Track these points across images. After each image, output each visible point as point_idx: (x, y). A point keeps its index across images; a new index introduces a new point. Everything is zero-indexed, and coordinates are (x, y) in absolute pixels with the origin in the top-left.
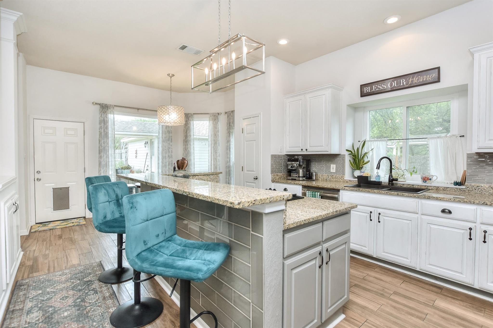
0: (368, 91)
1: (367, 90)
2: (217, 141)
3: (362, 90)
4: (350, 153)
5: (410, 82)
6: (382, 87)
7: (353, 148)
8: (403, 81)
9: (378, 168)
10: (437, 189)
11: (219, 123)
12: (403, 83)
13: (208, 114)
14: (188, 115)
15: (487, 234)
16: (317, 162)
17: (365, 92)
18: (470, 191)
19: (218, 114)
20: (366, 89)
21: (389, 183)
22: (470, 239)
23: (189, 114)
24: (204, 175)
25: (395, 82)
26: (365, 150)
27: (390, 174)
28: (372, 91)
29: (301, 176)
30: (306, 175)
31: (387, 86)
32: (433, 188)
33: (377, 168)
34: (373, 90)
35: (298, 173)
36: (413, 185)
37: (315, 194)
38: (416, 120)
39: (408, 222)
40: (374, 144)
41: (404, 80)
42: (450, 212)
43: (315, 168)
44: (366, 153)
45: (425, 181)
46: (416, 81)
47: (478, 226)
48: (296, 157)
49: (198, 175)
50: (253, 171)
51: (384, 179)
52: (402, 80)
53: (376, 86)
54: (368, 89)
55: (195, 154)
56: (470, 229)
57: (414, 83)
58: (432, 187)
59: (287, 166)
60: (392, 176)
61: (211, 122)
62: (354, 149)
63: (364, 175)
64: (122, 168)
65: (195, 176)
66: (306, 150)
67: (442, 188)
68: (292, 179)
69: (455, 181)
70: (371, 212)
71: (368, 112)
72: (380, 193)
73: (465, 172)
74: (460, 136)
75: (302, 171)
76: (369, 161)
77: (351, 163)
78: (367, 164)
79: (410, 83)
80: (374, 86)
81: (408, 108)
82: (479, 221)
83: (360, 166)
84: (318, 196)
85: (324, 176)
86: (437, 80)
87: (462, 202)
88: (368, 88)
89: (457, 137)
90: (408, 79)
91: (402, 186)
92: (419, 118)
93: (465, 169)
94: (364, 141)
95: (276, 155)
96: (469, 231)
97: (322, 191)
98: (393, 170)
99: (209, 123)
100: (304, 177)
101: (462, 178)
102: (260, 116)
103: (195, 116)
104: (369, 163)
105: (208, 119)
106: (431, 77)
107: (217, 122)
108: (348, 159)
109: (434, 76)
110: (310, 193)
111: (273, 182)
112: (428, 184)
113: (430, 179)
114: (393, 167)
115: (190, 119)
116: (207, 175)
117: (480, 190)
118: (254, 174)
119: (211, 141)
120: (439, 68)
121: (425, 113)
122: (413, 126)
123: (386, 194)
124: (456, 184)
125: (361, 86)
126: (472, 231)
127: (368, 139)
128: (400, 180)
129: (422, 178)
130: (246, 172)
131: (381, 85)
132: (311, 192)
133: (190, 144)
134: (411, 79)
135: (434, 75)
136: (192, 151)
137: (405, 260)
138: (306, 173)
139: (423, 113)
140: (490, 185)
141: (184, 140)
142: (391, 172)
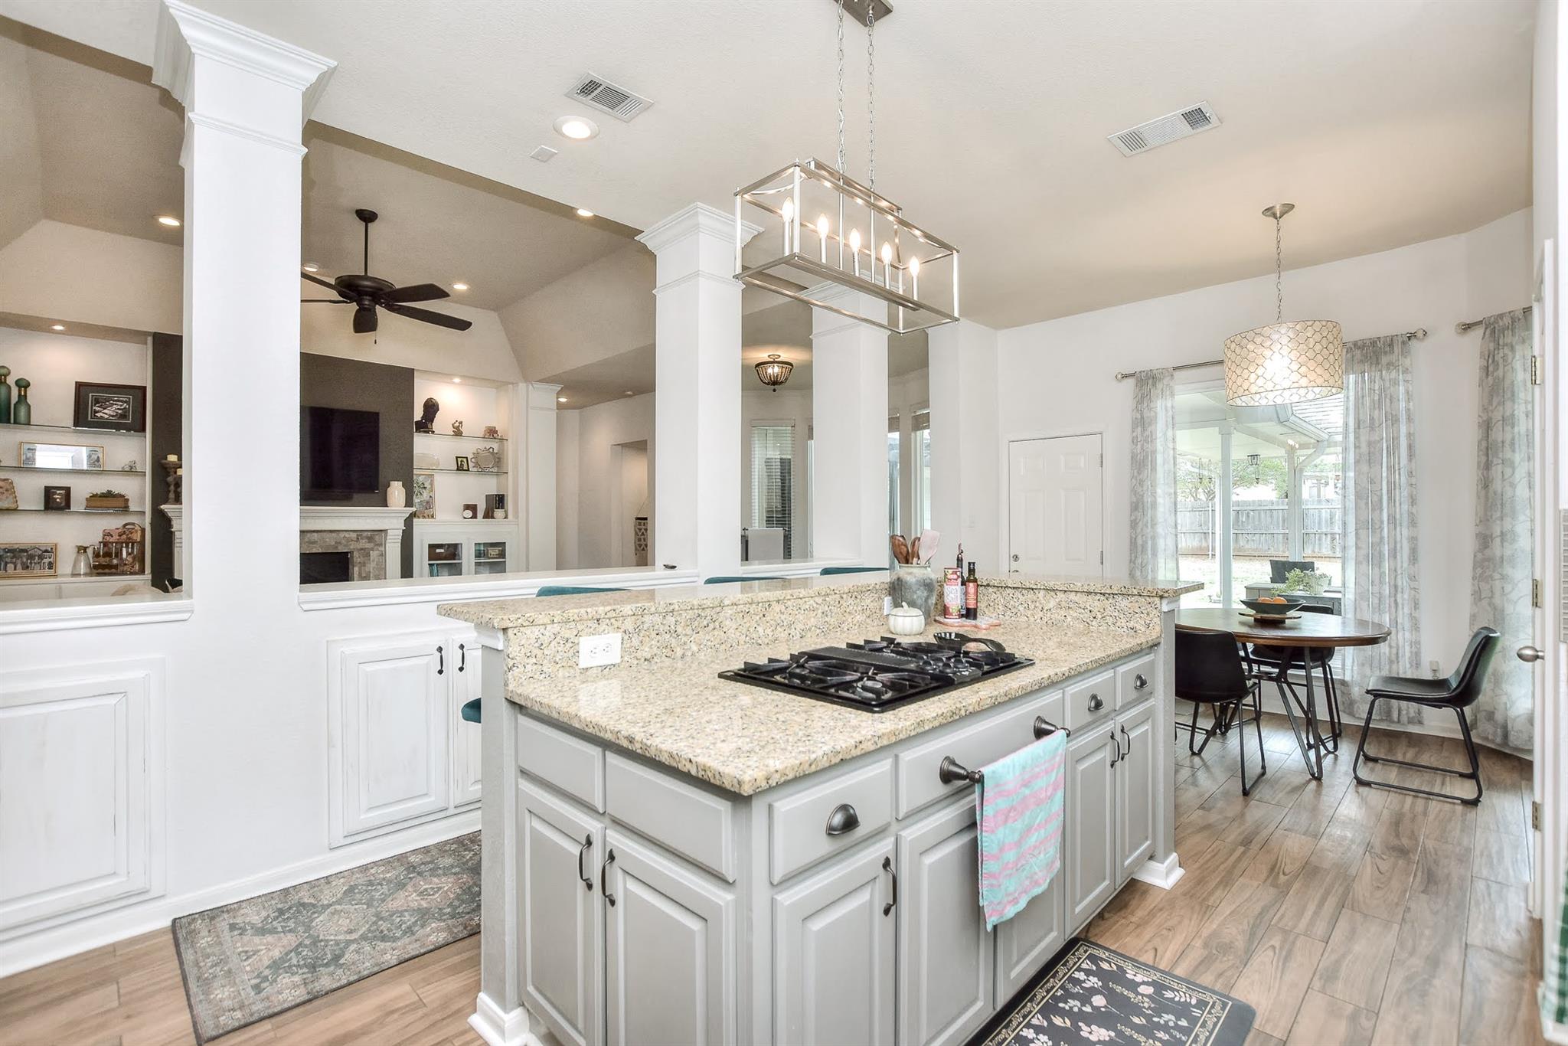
14: (1495, 322)
24: (1089, 593)
115: (1507, 337)
116: (1104, 594)
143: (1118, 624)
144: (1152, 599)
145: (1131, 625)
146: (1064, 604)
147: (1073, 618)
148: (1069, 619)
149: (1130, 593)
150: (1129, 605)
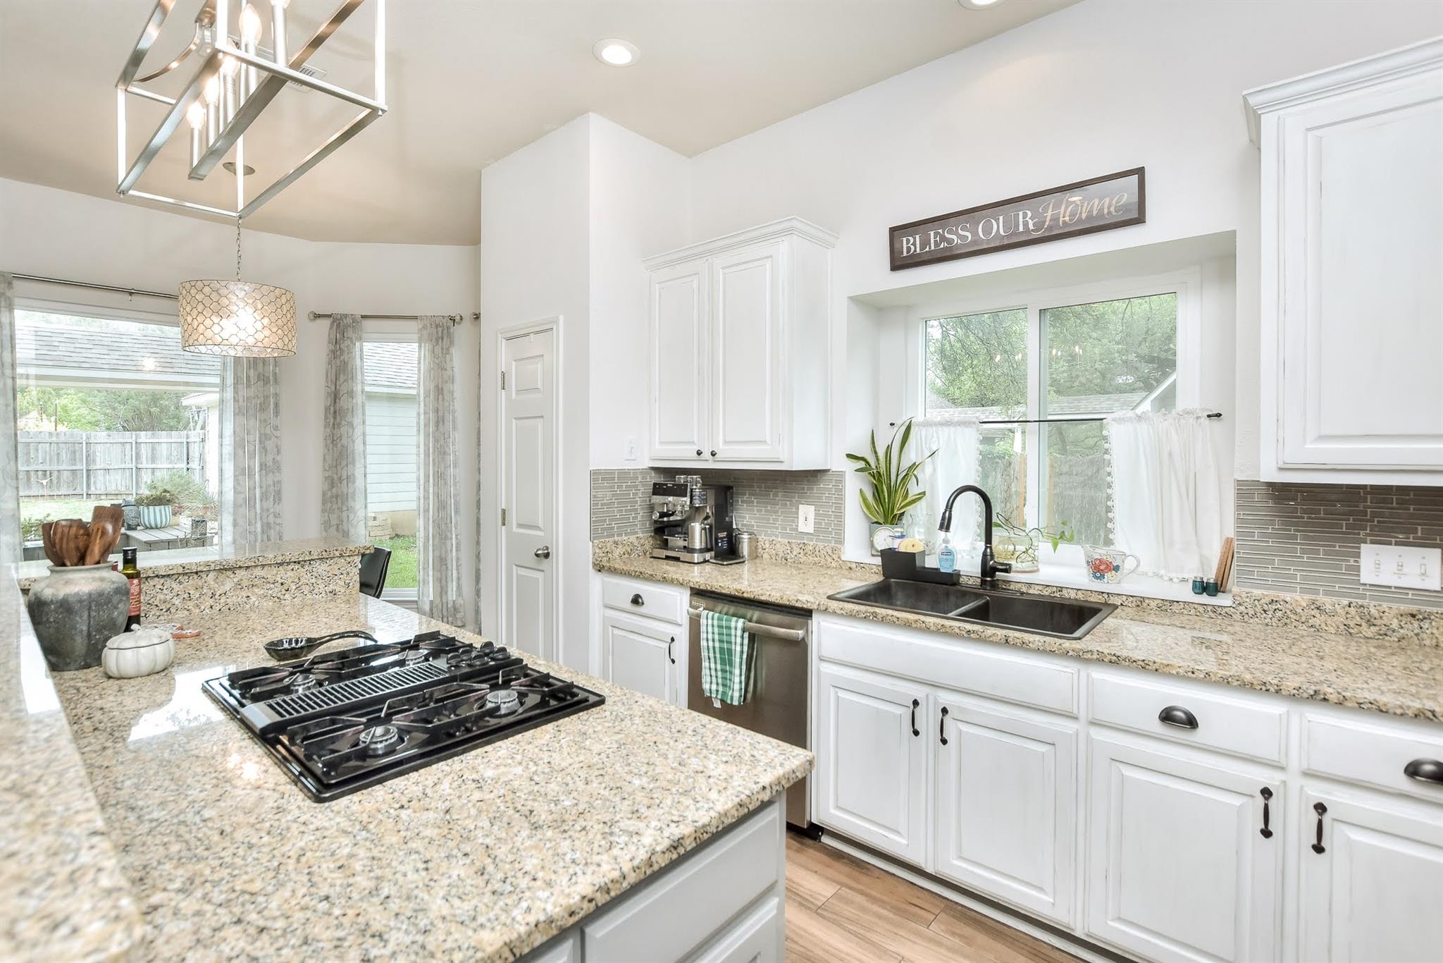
0: (915, 251)
1: (912, 247)
2: (446, 414)
3: (897, 246)
4: (862, 464)
5: (1048, 219)
6: (959, 236)
7: (874, 447)
8: (1025, 216)
9: (945, 525)
10: (1138, 606)
11: (454, 351)
12: (1026, 224)
13: (415, 318)
14: (341, 319)
15: (1327, 819)
16: (757, 495)
17: (905, 254)
18: (1246, 616)
19: (453, 319)
20: (908, 241)
21: (983, 582)
22: (1267, 833)
23: (346, 316)
24: (281, 564)
25: (1001, 218)
26: (911, 456)
27: (986, 547)
28: (927, 249)
29: (697, 546)
30: (717, 543)
31: (975, 233)
32: (1126, 603)
33: (941, 528)
34: (930, 248)
35: (686, 534)
36: (1061, 589)
37: (728, 624)
38: (1070, 355)
39: (1042, 748)
40: (937, 433)
41: (1029, 214)
42: (1191, 722)
43: (746, 517)
44: (913, 467)
45: (1098, 574)
46: (1067, 219)
47: (1296, 782)
48: (681, 479)
49: (248, 567)
50: (536, 528)
51: (968, 564)
52: (1021, 213)
53: (941, 231)
54: (914, 244)
55: (370, 459)
56: (1267, 793)
57: (1061, 224)
58: (1124, 598)
59: (651, 508)
60: (992, 555)
61: (427, 347)
62: (876, 453)
63: (902, 549)
64: (139, 502)
65: (230, 569)
66: (713, 454)
67: (1156, 602)
68: (668, 558)
69: (1199, 580)
70: (916, 703)
71: (921, 326)
72: (946, 632)
73: (1229, 542)
74: (1209, 416)
75: (702, 529)
76: (924, 493)
77: (865, 499)
78: (918, 504)
79: (1047, 223)
80: (932, 233)
81: (1042, 315)
82: (1294, 764)
83: (895, 512)
84: (739, 633)
85: (778, 546)
86: (1135, 215)
87: (1236, 683)
88: (915, 239)
89: (1198, 418)
90: (1040, 210)
91: (1024, 590)
92: (1077, 348)
93: (1230, 532)
94: (907, 423)
95: (611, 472)
96: (1260, 800)
97: (756, 614)
98: (994, 530)
99: (420, 351)
100: (707, 550)
101: (1219, 569)
102: (555, 328)
103: (368, 324)
104: (922, 503)
105: (416, 336)
106: (1117, 203)
107: (448, 349)
108: (854, 487)
109: (1124, 200)
110: (713, 619)
111: (599, 571)
112: (1109, 585)
113: (1117, 568)
114: (995, 519)
115: (350, 333)
116: (299, 563)
117: (1279, 614)
118: (538, 539)
119: (425, 413)
120: (1140, 172)
121: (1094, 335)
122: (1064, 372)
123: (965, 638)
124: (1204, 588)
125: (893, 230)
126: (1272, 803)
127: (919, 418)
128: (1019, 565)
129: (1088, 562)
130: (515, 529)
131: (957, 229)
132: (717, 615)
133: (351, 425)
134: (1050, 210)
135: (1126, 196)
136: (358, 447)
137: (1034, 893)
138: (716, 535)
139: (1090, 338)
140: (1313, 597)
141: (327, 409)
142: (988, 540)
143: (315, 591)
144: (352, 558)
145: (331, 587)
146: (245, 583)
147: (259, 596)
148: (253, 599)
149: (332, 556)
150: (328, 569)
